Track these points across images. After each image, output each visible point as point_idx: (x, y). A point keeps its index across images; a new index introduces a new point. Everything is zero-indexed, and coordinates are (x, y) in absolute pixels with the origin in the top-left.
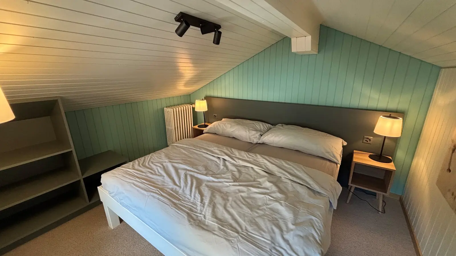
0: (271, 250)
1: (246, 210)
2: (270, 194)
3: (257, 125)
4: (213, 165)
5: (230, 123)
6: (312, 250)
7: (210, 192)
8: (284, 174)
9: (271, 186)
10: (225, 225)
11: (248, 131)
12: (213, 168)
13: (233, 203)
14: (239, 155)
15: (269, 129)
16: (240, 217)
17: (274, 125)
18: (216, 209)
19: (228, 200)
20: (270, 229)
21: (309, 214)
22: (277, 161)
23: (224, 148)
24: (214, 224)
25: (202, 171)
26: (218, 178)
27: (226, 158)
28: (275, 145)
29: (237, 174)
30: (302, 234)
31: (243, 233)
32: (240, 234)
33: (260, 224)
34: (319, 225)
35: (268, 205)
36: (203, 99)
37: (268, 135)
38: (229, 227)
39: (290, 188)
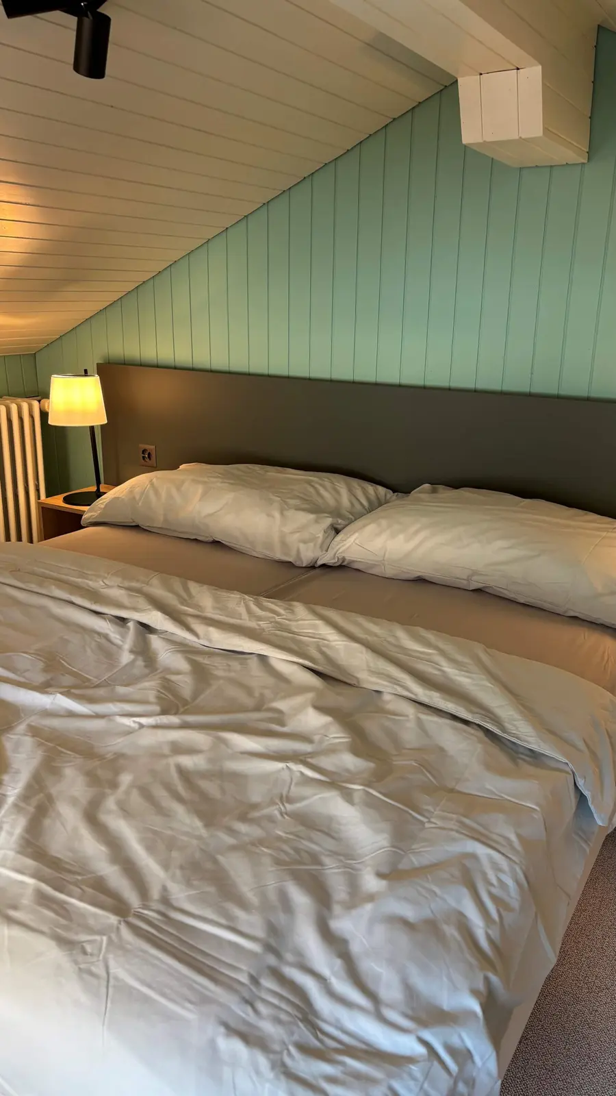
0: (255, 980)
1: (186, 822)
2: (311, 757)
3: (326, 489)
4: (89, 650)
5: (206, 479)
6: (445, 979)
7: (39, 755)
8: (396, 682)
9: (326, 727)
10: (76, 884)
11: (277, 515)
12: (88, 662)
13: (135, 795)
14: (214, 608)
15: (374, 506)
16: (150, 849)
17: (401, 488)
18: (47, 822)
19: (114, 785)
20: (273, 897)
21: (462, 836)
22: (376, 629)
23: (155, 581)
24: (22, 882)
25: (27, 674)
26: (91, 700)
27: (155, 618)
28: (389, 572)
29: (185, 684)
30: (409, 912)
31: (146, 912)
32: (132, 920)
33: (232, 873)
34: (499, 880)
35: (290, 800)
36: (86, 371)
37: (364, 526)
38: (89, 890)
39: (410, 736)
